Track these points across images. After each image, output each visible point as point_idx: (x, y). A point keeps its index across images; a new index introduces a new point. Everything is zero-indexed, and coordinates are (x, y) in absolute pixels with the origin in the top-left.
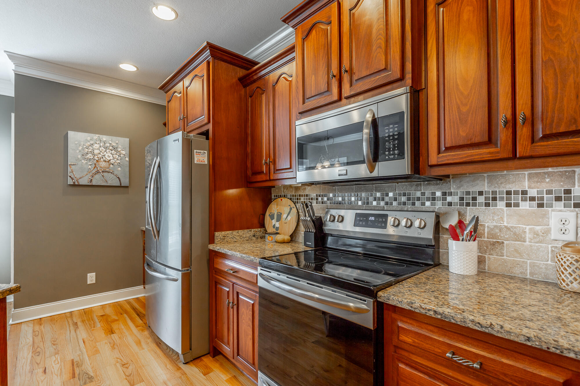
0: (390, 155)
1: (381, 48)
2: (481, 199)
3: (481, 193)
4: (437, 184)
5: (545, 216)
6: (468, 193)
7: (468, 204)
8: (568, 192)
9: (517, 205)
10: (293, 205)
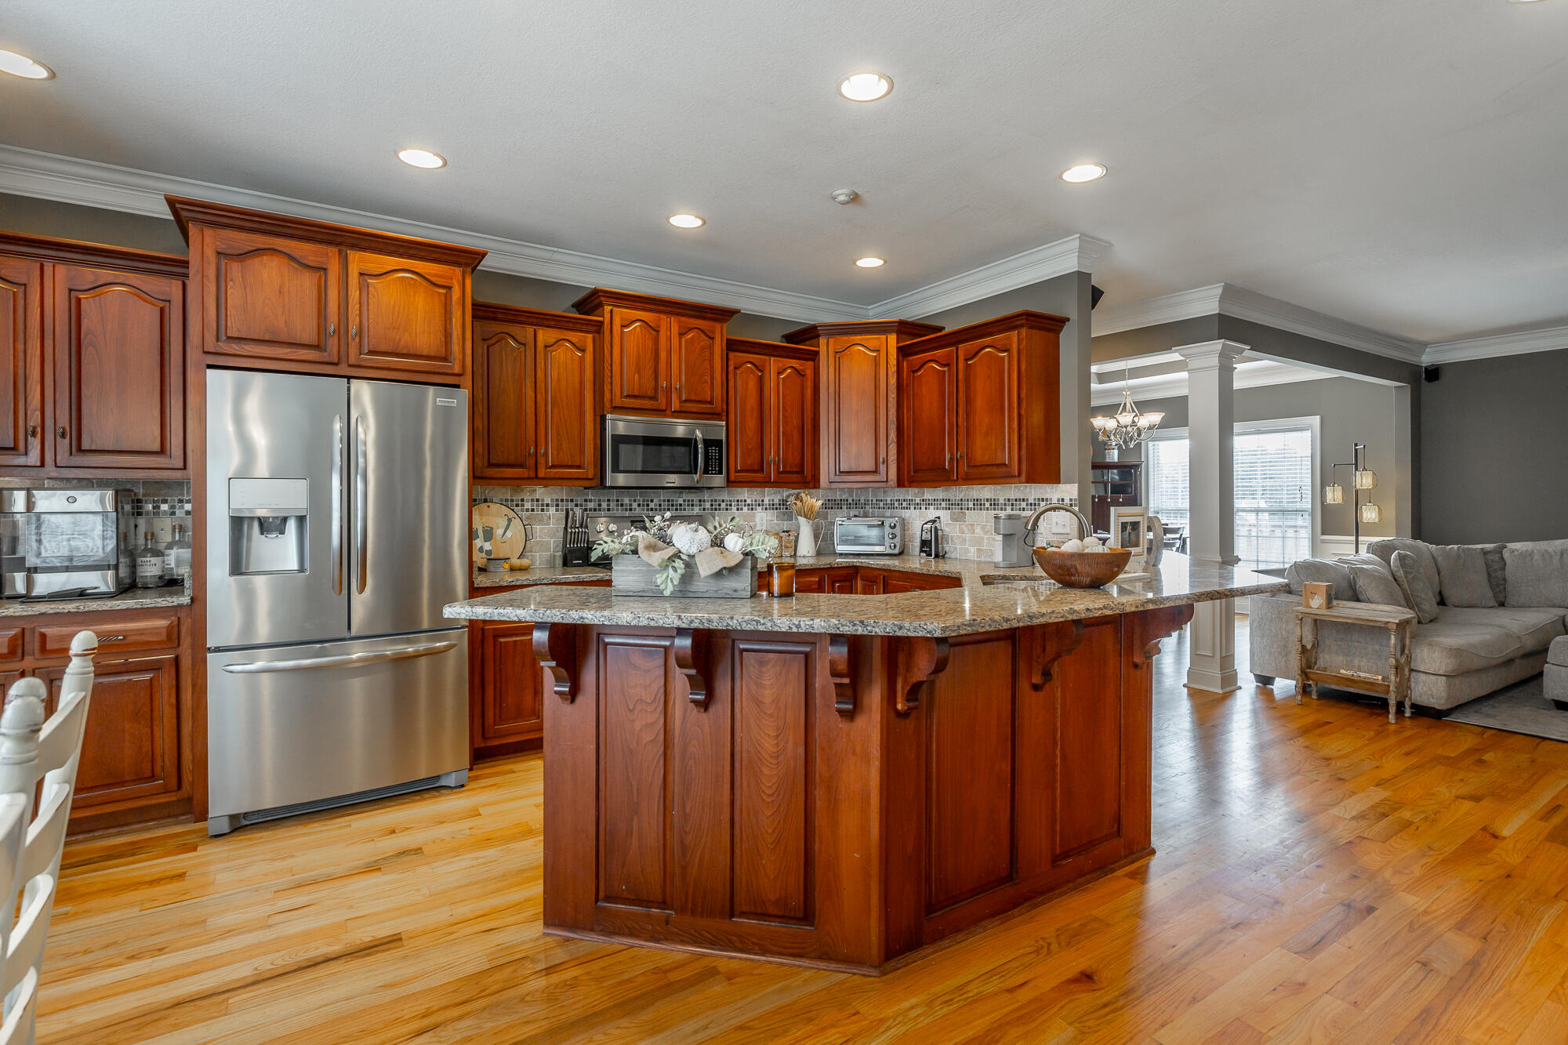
0: (712, 470)
1: (706, 382)
2: (723, 505)
3: (723, 501)
4: (696, 493)
5: (754, 516)
6: (716, 501)
7: (716, 509)
8: (763, 501)
9: (742, 509)
10: (511, 514)
